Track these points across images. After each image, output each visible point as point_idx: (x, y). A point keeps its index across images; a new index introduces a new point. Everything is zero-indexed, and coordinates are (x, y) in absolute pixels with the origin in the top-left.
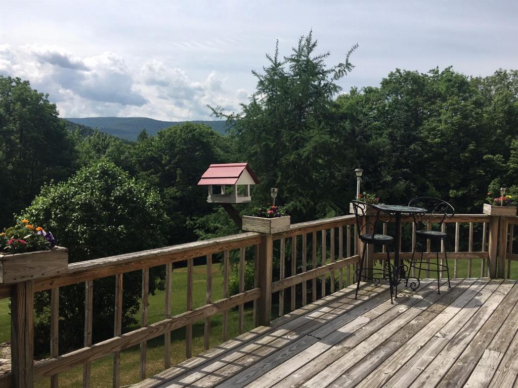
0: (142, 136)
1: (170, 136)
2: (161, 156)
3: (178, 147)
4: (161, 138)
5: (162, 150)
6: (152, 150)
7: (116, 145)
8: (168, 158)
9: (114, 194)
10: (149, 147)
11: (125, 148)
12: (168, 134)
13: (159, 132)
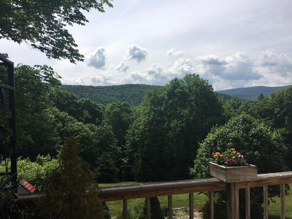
0: (261, 97)
1: (279, 96)
2: (274, 109)
3: (285, 102)
4: (273, 98)
5: (274, 105)
6: (268, 105)
7: (245, 104)
8: (279, 110)
9: (251, 132)
10: (265, 103)
11: (250, 105)
12: (277, 94)
13: (271, 93)
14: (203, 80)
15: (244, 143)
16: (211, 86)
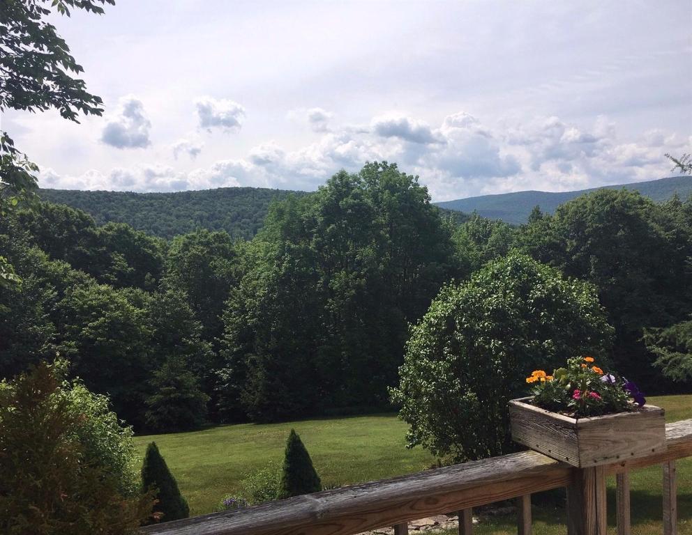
0: (535, 216)
2: (564, 241)
4: (562, 217)
5: (565, 233)
6: (551, 234)
7: (501, 231)
8: (575, 244)
9: (533, 295)
10: (546, 229)
11: (512, 234)
12: (572, 209)
13: (559, 208)
14: (407, 175)
15: (518, 322)
16: (425, 190)
